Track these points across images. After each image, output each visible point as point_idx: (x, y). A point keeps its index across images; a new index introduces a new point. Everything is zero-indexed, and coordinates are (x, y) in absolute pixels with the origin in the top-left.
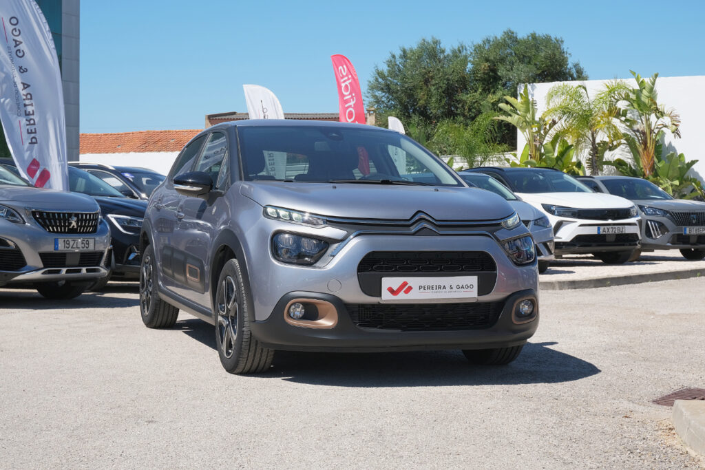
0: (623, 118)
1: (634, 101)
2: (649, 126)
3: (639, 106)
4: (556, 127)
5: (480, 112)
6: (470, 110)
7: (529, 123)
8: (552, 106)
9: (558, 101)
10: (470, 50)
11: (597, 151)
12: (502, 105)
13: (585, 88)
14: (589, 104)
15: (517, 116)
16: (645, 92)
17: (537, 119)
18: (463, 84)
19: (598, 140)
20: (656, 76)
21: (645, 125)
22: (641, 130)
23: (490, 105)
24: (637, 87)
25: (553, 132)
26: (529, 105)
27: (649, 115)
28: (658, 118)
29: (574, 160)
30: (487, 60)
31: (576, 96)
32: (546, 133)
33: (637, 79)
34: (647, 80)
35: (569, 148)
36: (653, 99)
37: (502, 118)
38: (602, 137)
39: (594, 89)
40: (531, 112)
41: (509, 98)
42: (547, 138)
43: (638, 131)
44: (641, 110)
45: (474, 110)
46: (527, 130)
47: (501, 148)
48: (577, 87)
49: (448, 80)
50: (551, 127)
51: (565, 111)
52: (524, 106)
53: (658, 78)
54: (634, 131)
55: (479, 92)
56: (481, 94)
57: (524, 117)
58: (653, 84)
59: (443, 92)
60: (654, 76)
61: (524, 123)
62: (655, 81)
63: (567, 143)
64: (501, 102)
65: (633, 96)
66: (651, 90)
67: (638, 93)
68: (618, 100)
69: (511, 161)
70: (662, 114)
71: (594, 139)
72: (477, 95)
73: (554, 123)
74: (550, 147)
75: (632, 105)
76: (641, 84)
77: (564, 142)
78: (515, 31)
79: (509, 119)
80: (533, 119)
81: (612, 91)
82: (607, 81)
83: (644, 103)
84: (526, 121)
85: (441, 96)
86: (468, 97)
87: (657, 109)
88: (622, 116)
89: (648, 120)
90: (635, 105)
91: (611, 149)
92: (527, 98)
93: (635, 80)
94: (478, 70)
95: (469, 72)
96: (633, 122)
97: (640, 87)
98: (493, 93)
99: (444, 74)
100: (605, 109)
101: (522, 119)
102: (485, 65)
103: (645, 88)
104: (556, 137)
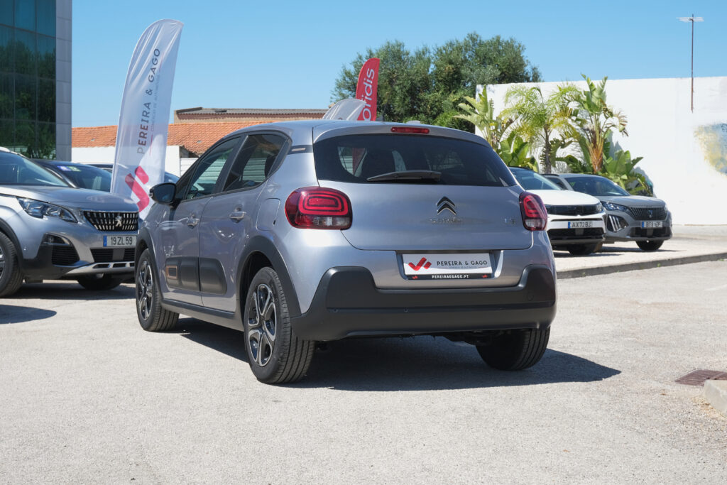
0: (574, 118)
1: (585, 102)
2: (598, 125)
3: (589, 106)
4: (512, 125)
5: (440, 111)
6: (432, 109)
7: (487, 122)
8: (509, 106)
9: (515, 101)
10: (432, 53)
11: (550, 148)
12: (461, 105)
13: (539, 90)
14: (542, 105)
15: (476, 115)
16: (596, 94)
17: (494, 118)
18: (426, 85)
19: (551, 139)
20: (606, 79)
21: (594, 124)
22: (590, 129)
23: (451, 104)
24: (588, 89)
25: (509, 130)
26: (487, 106)
27: (599, 115)
28: (607, 118)
29: (528, 156)
30: (451, 63)
31: (530, 97)
32: (502, 133)
33: (588, 81)
34: (597, 83)
35: (522, 145)
36: (602, 101)
37: (462, 116)
38: (555, 135)
39: (547, 90)
40: (489, 111)
41: (468, 98)
42: (503, 136)
43: (588, 129)
44: (591, 111)
45: (435, 109)
46: (485, 128)
48: (532, 89)
49: (412, 80)
50: (508, 124)
51: (521, 111)
52: (483, 106)
53: (607, 81)
54: (584, 130)
55: (441, 92)
56: (443, 94)
57: (483, 116)
58: (603, 87)
59: (407, 91)
60: (603, 78)
61: (483, 122)
62: (604, 83)
63: (522, 140)
64: (462, 102)
65: (584, 97)
66: (601, 92)
67: (589, 95)
68: (569, 101)
70: (612, 115)
71: (547, 137)
72: (439, 95)
73: (511, 122)
74: (506, 144)
75: (583, 106)
76: (591, 86)
77: (519, 139)
79: (468, 118)
80: (491, 118)
81: (563, 92)
82: (560, 84)
83: (595, 105)
84: (484, 120)
85: (405, 95)
86: (429, 97)
87: (607, 110)
88: (574, 115)
89: (597, 120)
90: (586, 106)
91: (563, 146)
92: (486, 99)
93: (586, 82)
94: (442, 71)
95: (432, 73)
96: (583, 122)
97: (590, 89)
98: (454, 93)
99: (408, 75)
100: (558, 109)
101: (481, 118)
102: (449, 67)
103: (595, 90)
104: (512, 135)
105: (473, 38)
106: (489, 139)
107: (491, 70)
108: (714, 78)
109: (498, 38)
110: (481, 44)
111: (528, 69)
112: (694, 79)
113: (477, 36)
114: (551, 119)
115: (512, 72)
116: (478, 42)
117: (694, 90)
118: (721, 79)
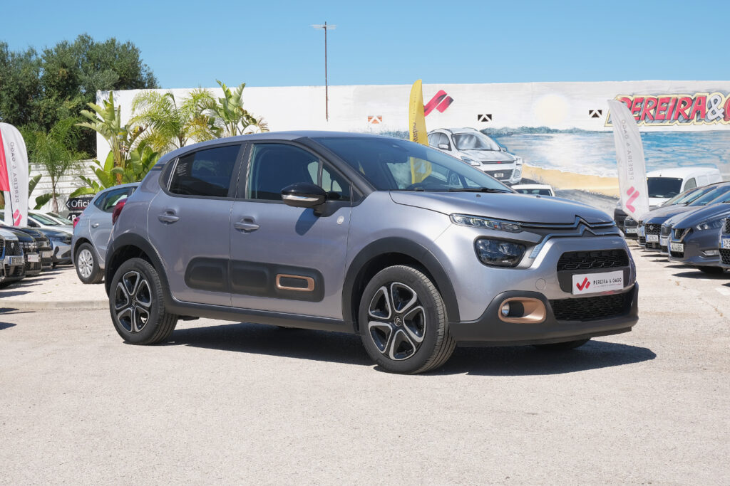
0: (210, 127)
1: (221, 109)
2: (235, 134)
3: (226, 114)
4: (142, 135)
5: (55, 119)
6: (45, 116)
7: (113, 130)
8: (138, 112)
9: (145, 108)
10: (40, 53)
12: (84, 112)
13: (172, 96)
14: (176, 111)
15: (100, 123)
16: (232, 101)
17: (122, 126)
18: (34, 90)
20: (244, 86)
23: (67, 111)
24: (223, 96)
25: (138, 139)
26: (113, 112)
27: (237, 123)
30: (64, 66)
31: (164, 104)
32: (132, 141)
33: (223, 88)
34: (233, 90)
35: (153, 155)
36: (241, 107)
37: (86, 124)
39: (181, 96)
40: (116, 119)
41: (91, 105)
42: (132, 146)
44: (228, 119)
45: (50, 116)
46: (111, 138)
47: (80, 155)
48: (166, 95)
49: (21, 85)
50: (137, 134)
51: (153, 119)
52: (109, 113)
53: (245, 88)
55: (54, 98)
56: (57, 100)
57: (109, 124)
58: (240, 94)
59: (15, 97)
60: (241, 85)
61: (109, 131)
62: (242, 91)
63: (151, 150)
64: (85, 109)
65: (220, 105)
66: (238, 99)
67: (226, 101)
68: (203, 109)
69: (96, 169)
70: (254, 122)
72: (52, 101)
73: (141, 130)
74: (136, 154)
75: (218, 114)
76: (227, 92)
77: (149, 149)
78: (91, 37)
79: (92, 126)
80: (119, 126)
81: (196, 98)
82: (191, 90)
83: (233, 113)
84: (111, 129)
85: (13, 102)
86: (42, 103)
87: (248, 117)
88: (209, 124)
89: (234, 129)
90: (222, 113)
92: (112, 105)
93: (221, 89)
94: (54, 76)
95: (43, 77)
96: (220, 130)
97: (226, 96)
98: (70, 100)
99: (16, 79)
100: (192, 117)
101: (107, 126)
102: (63, 71)
103: (231, 97)
104: (142, 146)
105: (84, 40)
106: (117, 150)
107: (111, 75)
108: (348, 87)
109: (113, 42)
110: (92, 47)
111: (144, 75)
112: (328, 87)
113: (89, 38)
114: (185, 127)
115: (131, 78)
116: (90, 43)
117: (328, 98)
118: (354, 87)
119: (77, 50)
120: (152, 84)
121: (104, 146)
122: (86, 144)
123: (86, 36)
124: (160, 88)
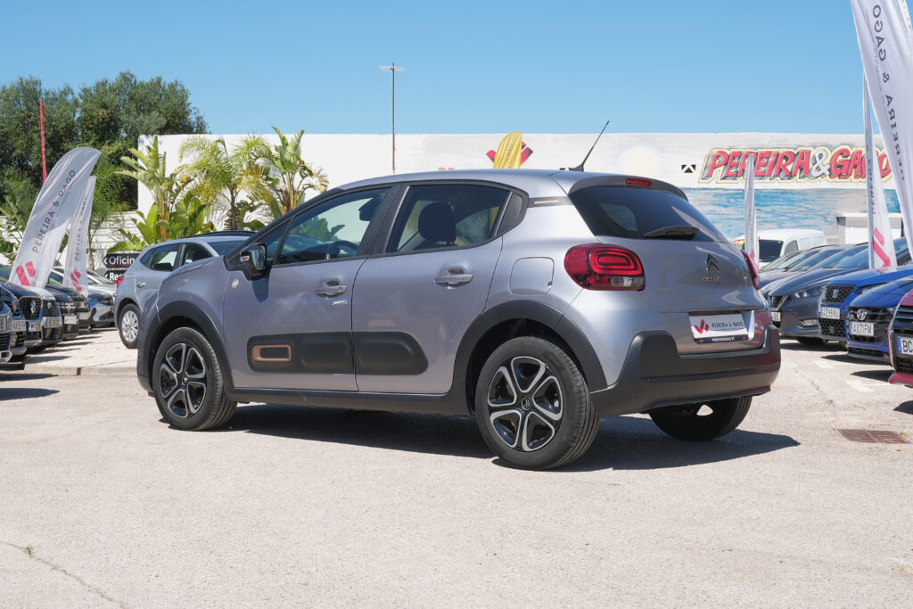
0: (264, 177)
1: (277, 159)
2: (292, 186)
3: (283, 164)
4: (190, 185)
7: (157, 179)
8: (184, 163)
9: (192, 158)
10: (77, 91)
11: (237, 211)
12: (124, 158)
13: (224, 144)
14: (227, 160)
15: (143, 172)
16: (290, 149)
18: (70, 132)
19: (238, 200)
20: (302, 133)
21: (287, 185)
22: (284, 190)
23: (106, 156)
24: (279, 144)
25: (186, 190)
26: (157, 159)
27: (294, 174)
28: (303, 178)
29: (205, 222)
30: (105, 106)
31: (215, 151)
32: (178, 191)
33: (279, 134)
34: (290, 138)
35: (201, 208)
36: (297, 156)
37: (126, 172)
38: (243, 196)
39: (233, 143)
40: (161, 167)
41: (133, 150)
42: (178, 197)
43: (281, 191)
44: (285, 168)
46: (155, 188)
47: (120, 207)
48: (216, 141)
49: (54, 126)
50: (184, 185)
52: (153, 160)
53: (304, 135)
54: (277, 191)
55: (91, 142)
56: (94, 144)
57: (153, 172)
58: (299, 141)
60: (300, 131)
61: (152, 180)
62: (300, 138)
63: (199, 202)
64: (126, 155)
65: (274, 152)
66: (296, 147)
67: (282, 150)
68: (257, 158)
69: (138, 222)
70: (311, 174)
71: (233, 199)
72: (89, 145)
73: (189, 180)
74: (183, 206)
75: (274, 163)
76: (283, 140)
77: (197, 201)
78: (135, 75)
79: (133, 174)
80: (164, 175)
81: (249, 146)
82: (244, 136)
83: (289, 162)
84: (154, 177)
87: (305, 168)
88: (263, 174)
89: (291, 180)
90: (278, 163)
91: (252, 209)
92: (157, 152)
93: (277, 136)
94: (92, 117)
95: (79, 118)
96: (276, 181)
97: (283, 143)
98: (109, 144)
99: (50, 119)
100: (245, 167)
101: (149, 175)
102: (102, 113)
103: (287, 145)
104: (189, 197)
105: (126, 78)
106: (161, 201)
107: (157, 119)
108: (417, 135)
109: (159, 80)
110: (135, 86)
111: (192, 118)
112: (396, 135)
113: (132, 76)
114: (237, 177)
115: (177, 123)
116: (133, 82)
117: (396, 147)
118: (424, 136)
119: (118, 90)
120: (201, 130)
121: (146, 197)
122: (127, 194)
123: (129, 73)
124: (210, 133)
